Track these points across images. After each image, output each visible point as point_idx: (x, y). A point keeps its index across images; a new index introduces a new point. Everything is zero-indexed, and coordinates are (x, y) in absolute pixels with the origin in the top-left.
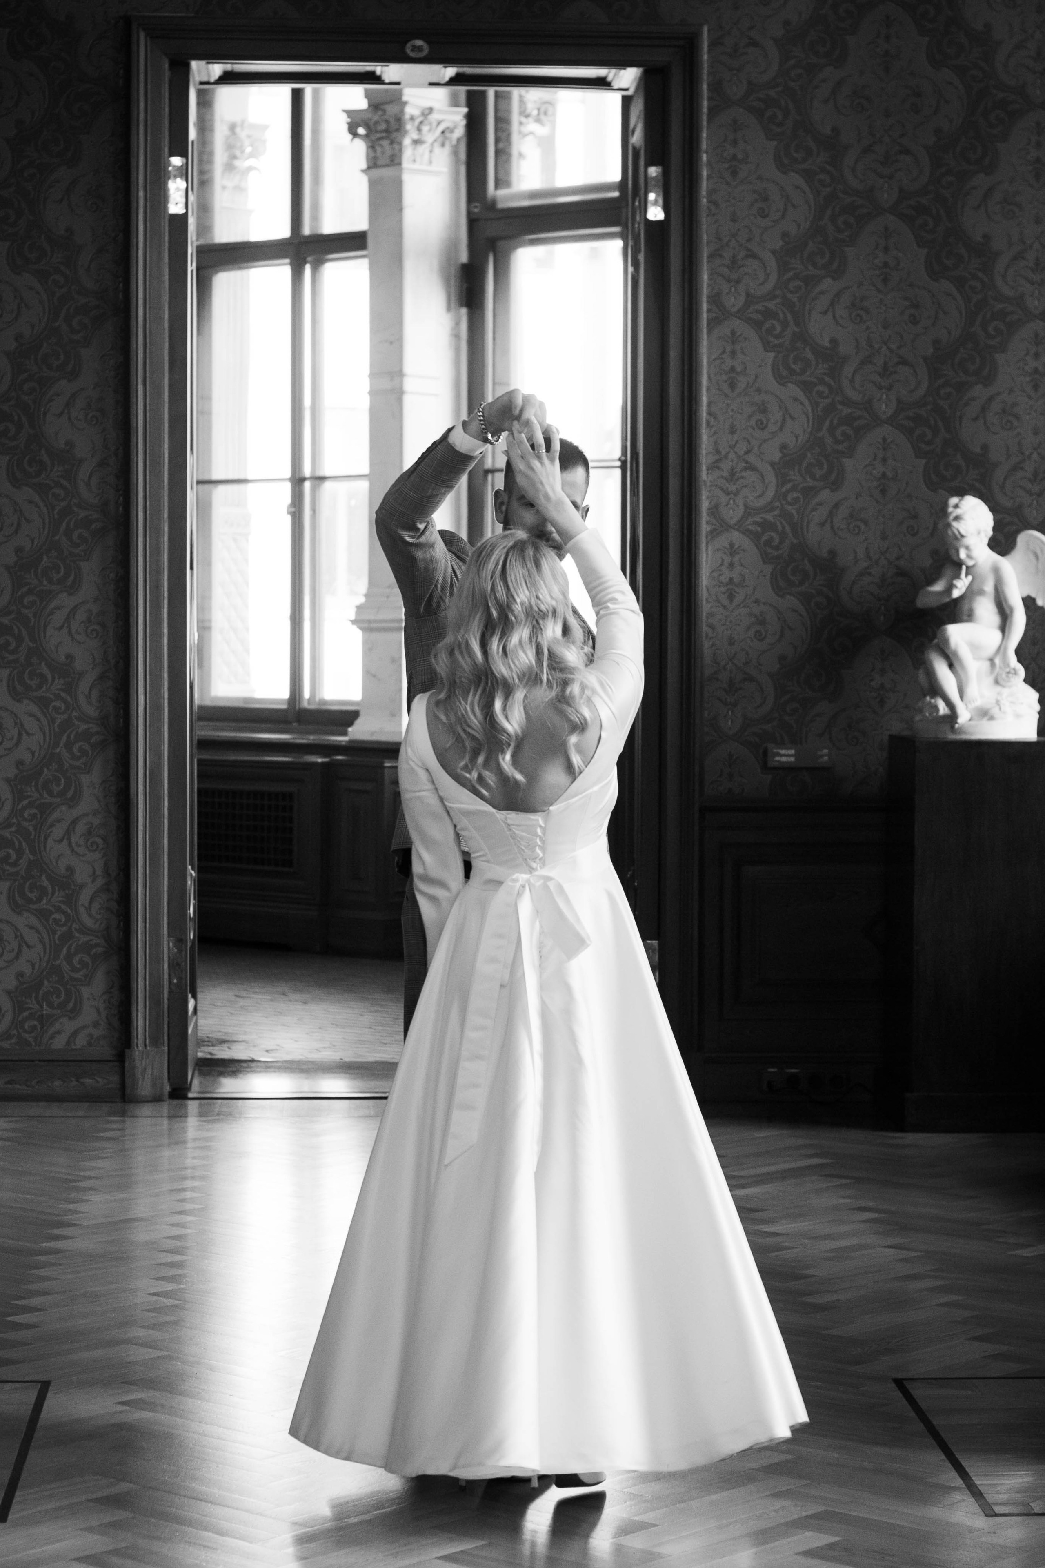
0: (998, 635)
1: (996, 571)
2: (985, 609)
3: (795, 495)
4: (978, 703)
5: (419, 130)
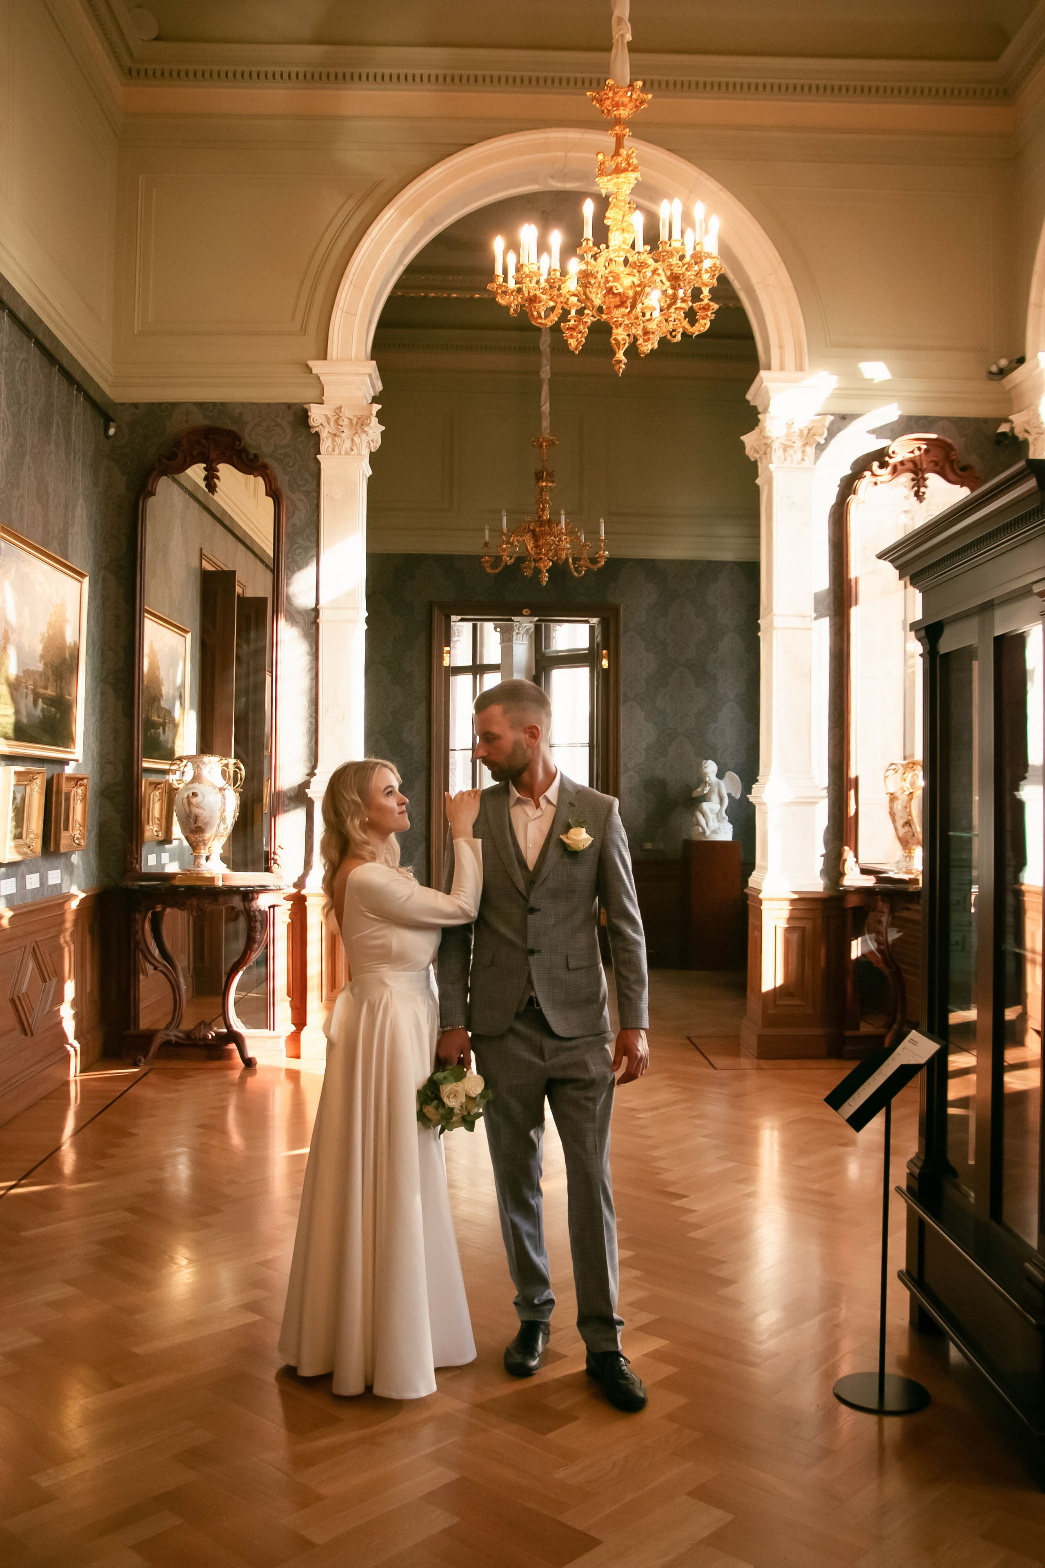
0: (719, 806)
1: (719, 785)
2: (715, 798)
4: (712, 828)
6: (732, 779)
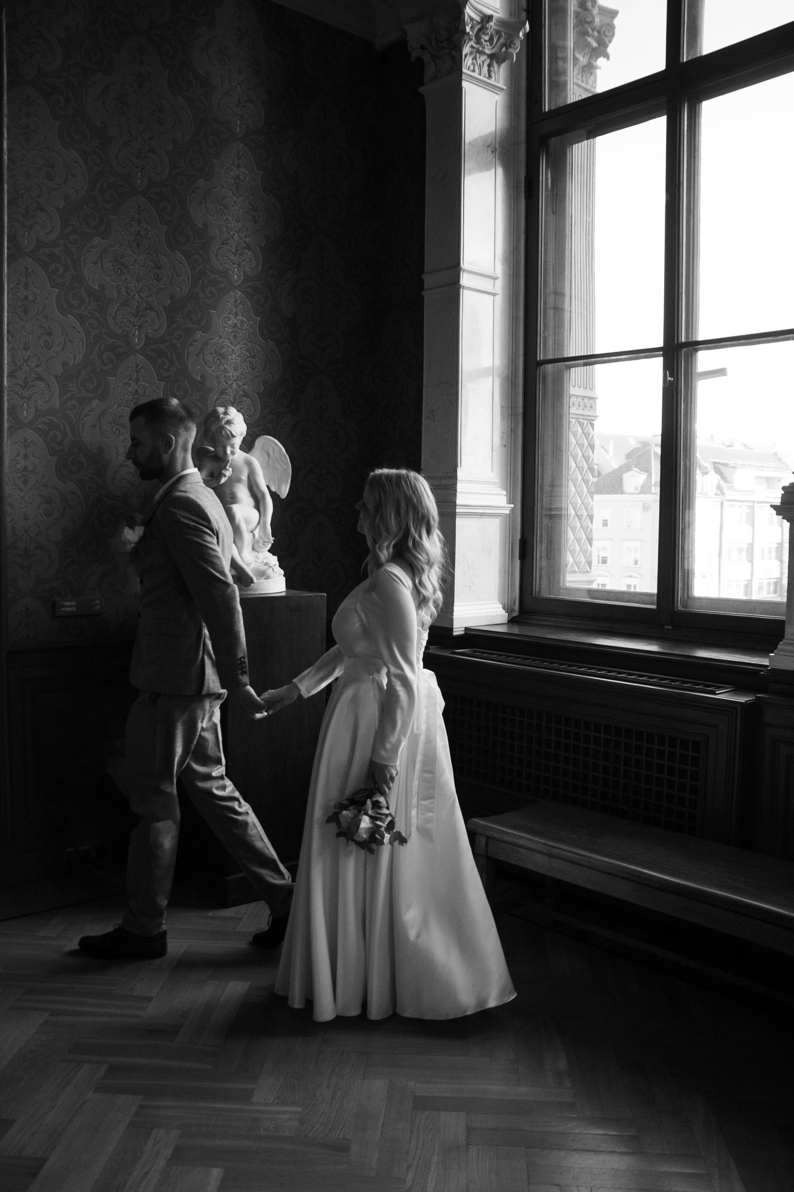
2: (243, 493)
3: (74, 402)
6: (271, 453)
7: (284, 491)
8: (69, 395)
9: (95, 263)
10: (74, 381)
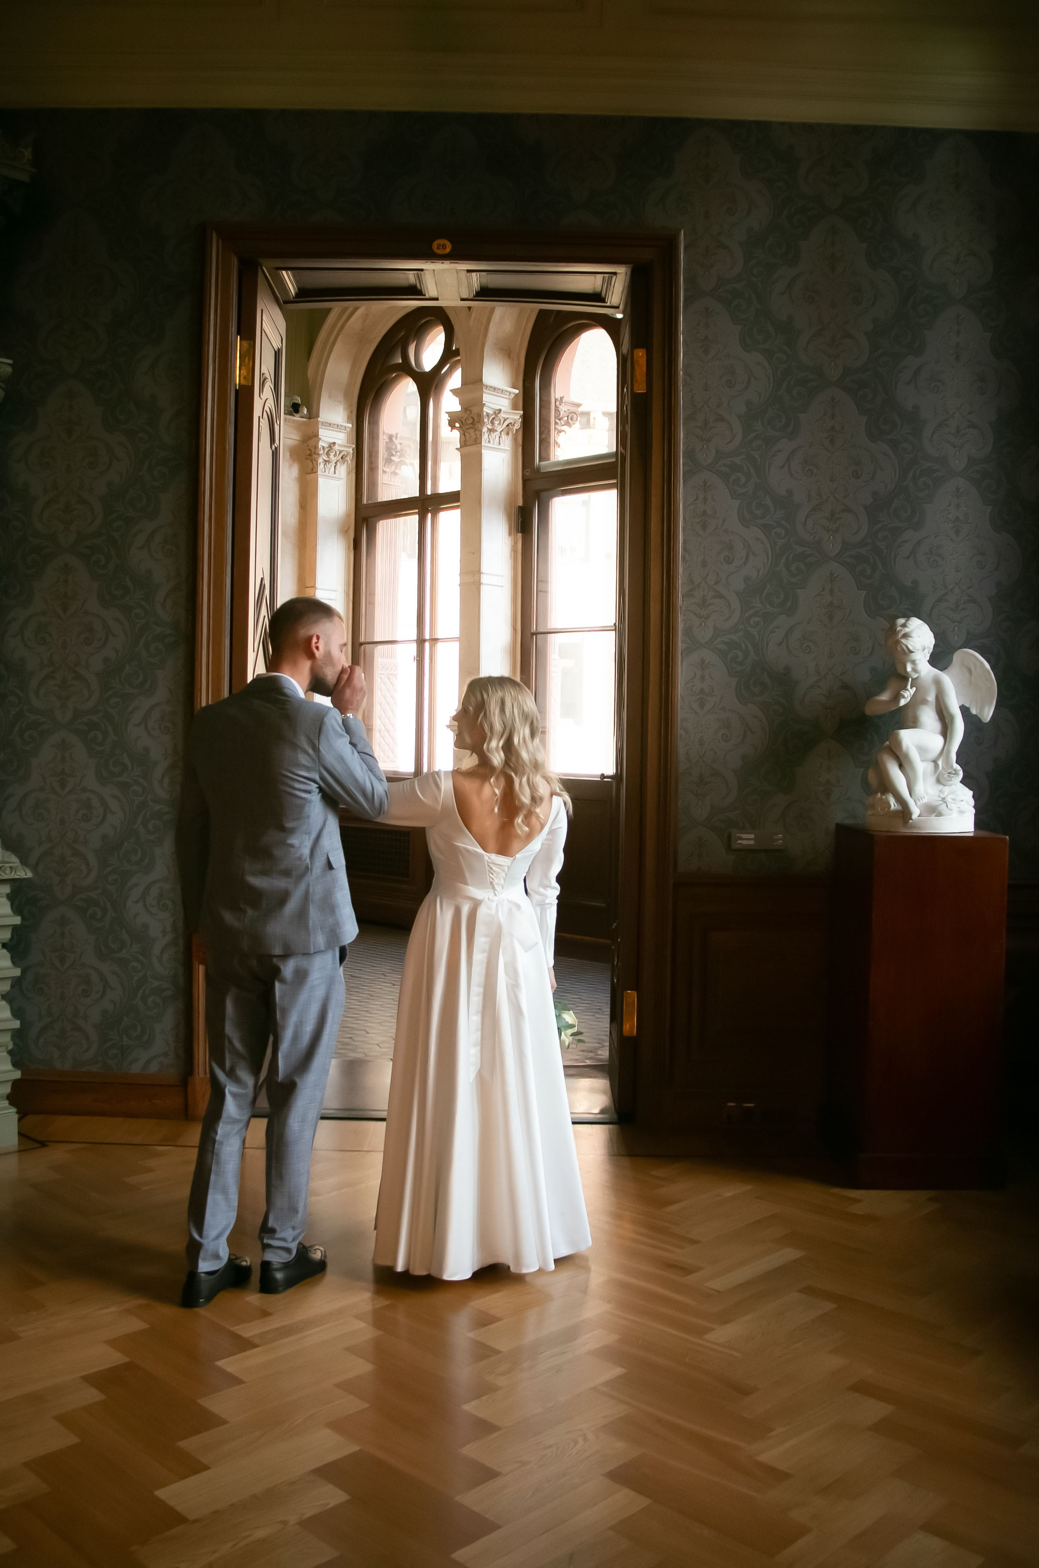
0: (940, 740)
1: (938, 683)
2: (928, 716)
3: (757, 619)
4: (925, 801)
5: (492, 423)
6: (973, 668)
7: (987, 714)
8: (751, 611)
9: (782, 467)
10: (758, 596)
